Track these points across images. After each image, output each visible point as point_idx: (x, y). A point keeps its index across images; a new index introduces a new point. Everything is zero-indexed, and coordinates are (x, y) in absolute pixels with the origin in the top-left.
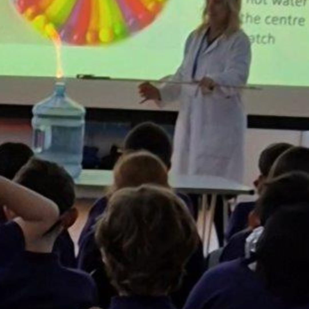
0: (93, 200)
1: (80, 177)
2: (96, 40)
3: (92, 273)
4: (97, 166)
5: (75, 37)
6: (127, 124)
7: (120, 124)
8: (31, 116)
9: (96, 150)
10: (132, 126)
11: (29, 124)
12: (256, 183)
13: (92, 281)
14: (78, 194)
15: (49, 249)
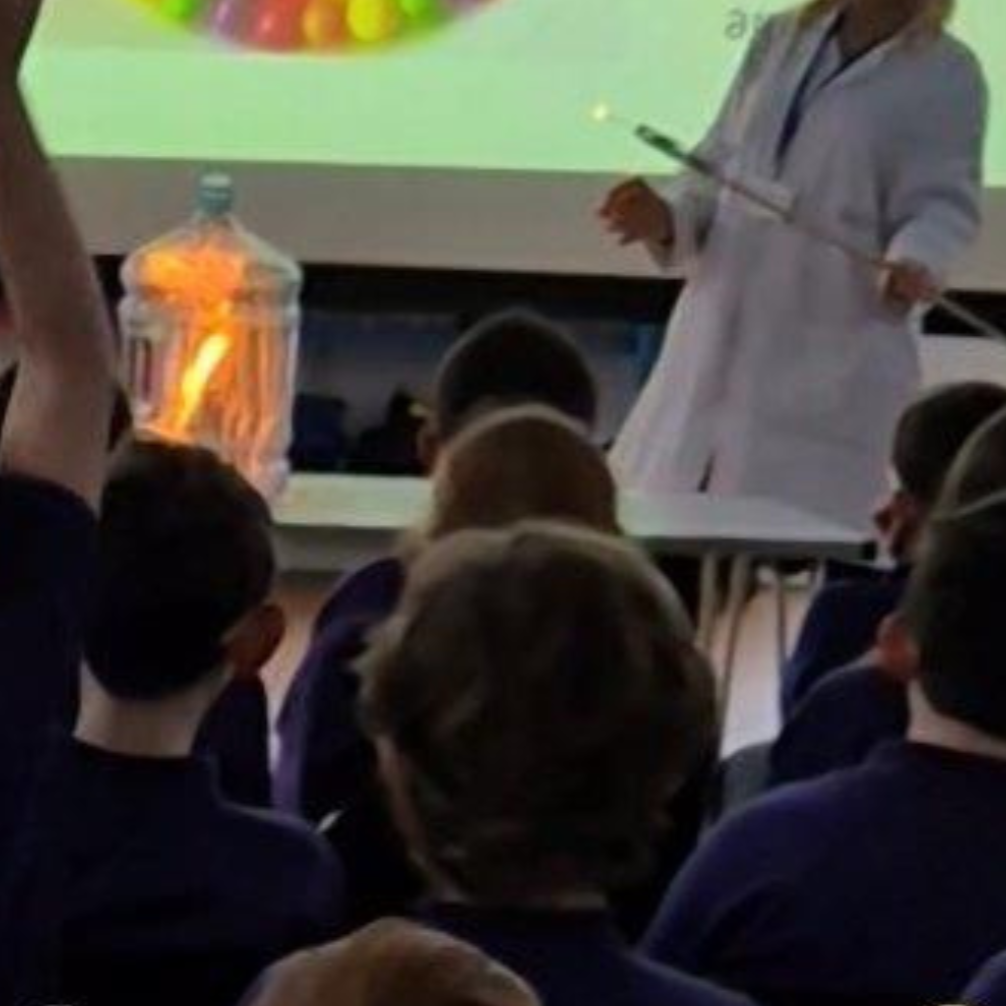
0: (328, 576)
1: (288, 497)
2: (338, 34)
3: (328, 821)
5: (267, 24)
6: (444, 319)
7: (418, 319)
9: (339, 405)
10: (464, 325)
12: (883, 520)
13: (324, 847)
14: (285, 558)
15: (179, 744)
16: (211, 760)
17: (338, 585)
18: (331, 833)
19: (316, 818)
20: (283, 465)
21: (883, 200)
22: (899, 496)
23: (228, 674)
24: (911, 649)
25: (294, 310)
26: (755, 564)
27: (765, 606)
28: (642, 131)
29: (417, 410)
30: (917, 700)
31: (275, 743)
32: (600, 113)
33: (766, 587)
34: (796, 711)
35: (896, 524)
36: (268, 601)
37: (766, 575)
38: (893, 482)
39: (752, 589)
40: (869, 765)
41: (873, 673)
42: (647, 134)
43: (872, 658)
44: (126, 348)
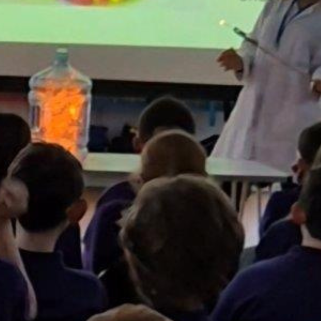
0: (100, 189)
3: (102, 273)
4: (106, 149)
7: (133, 99)
8: (28, 89)
9: (105, 129)
11: (26, 99)
12: (295, 169)
14: (87, 182)
15: (50, 248)
16: (61, 252)
17: (105, 192)
18: (102, 278)
19: (97, 272)
20: (85, 150)
21: (312, 58)
22: (300, 161)
23: (68, 223)
24: (303, 215)
25: (89, 96)
26: (251, 184)
27: (253, 199)
28: (236, 29)
29: (132, 131)
30: (305, 231)
31: (83, 247)
32: (222, 22)
33: (254, 192)
34: (264, 234)
35: (299, 170)
36: (82, 198)
37: (254, 188)
38: (298, 155)
39: (249, 193)
40: (289, 254)
41: (290, 222)
42: (238, 31)
43: (290, 217)
44: (31, 109)
